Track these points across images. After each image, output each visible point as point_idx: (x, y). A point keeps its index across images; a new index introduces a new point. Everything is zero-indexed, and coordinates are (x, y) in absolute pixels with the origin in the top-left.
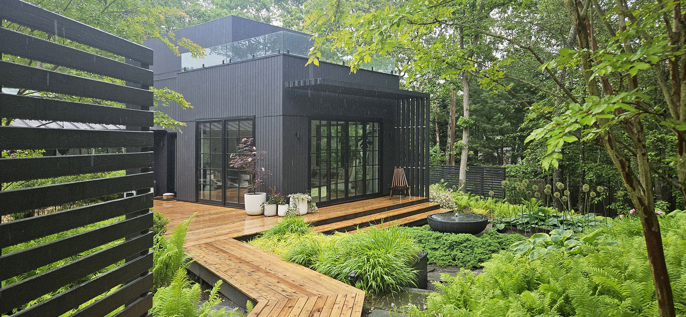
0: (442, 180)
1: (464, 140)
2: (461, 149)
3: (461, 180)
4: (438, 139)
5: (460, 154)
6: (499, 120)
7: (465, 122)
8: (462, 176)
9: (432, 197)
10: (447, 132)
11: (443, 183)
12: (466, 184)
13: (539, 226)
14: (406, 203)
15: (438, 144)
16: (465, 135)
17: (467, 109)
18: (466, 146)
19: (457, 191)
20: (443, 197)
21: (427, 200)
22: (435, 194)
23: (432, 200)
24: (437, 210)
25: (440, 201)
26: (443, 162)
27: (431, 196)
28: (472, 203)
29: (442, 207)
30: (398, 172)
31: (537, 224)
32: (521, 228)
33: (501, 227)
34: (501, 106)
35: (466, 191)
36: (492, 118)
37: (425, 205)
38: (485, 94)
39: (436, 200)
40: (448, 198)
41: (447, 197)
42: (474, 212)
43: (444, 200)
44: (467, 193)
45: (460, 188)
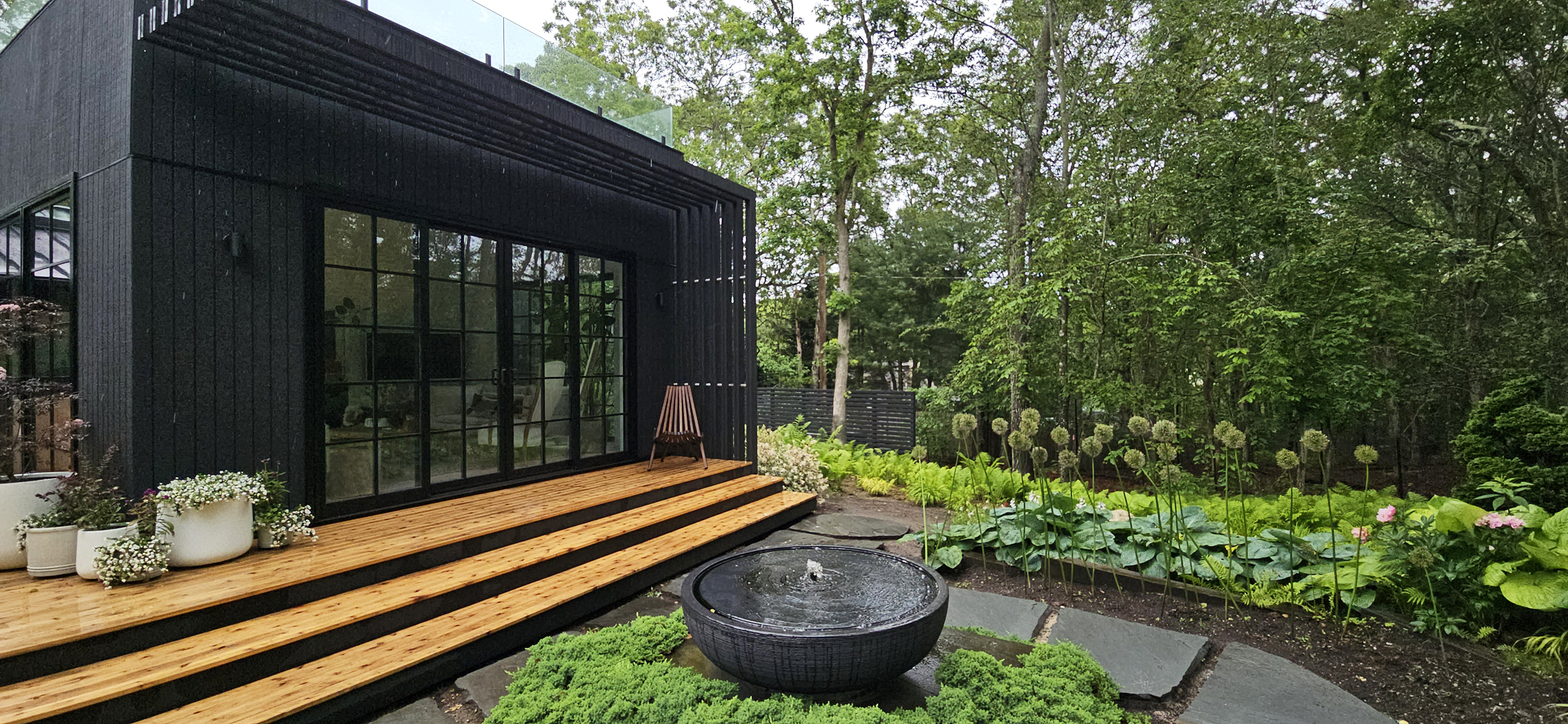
0: (800, 418)
1: (841, 340)
2: (836, 354)
3: (837, 416)
4: (799, 348)
5: (833, 366)
6: (897, 313)
7: (843, 302)
8: (838, 409)
9: (764, 460)
10: (813, 338)
11: (801, 424)
12: (848, 424)
13: (1061, 552)
14: (685, 483)
15: (799, 356)
16: (843, 328)
17: (845, 278)
18: (844, 349)
19: (829, 440)
20: (792, 460)
21: (752, 470)
22: (772, 452)
23: (764, 469)
24: (774, 496)
25: (783, 470)
26: (807, 386)
27: (761, 458)
28: (859, 465)
29: (790, 485)
30: (674, 394)
31: (1053, 547)
32: (1009, 561)
33: (951, 558)
34: (900, 291)
35: (847, 438)
36: (886, 311)
37: (742, 484)
38: (873, 270)
39: (774, 469)
40: (803, 463)
41: (802, 459)
42: (864, 486)
43: (795, 468)
44: (848, 441)
45: (834, 433)
